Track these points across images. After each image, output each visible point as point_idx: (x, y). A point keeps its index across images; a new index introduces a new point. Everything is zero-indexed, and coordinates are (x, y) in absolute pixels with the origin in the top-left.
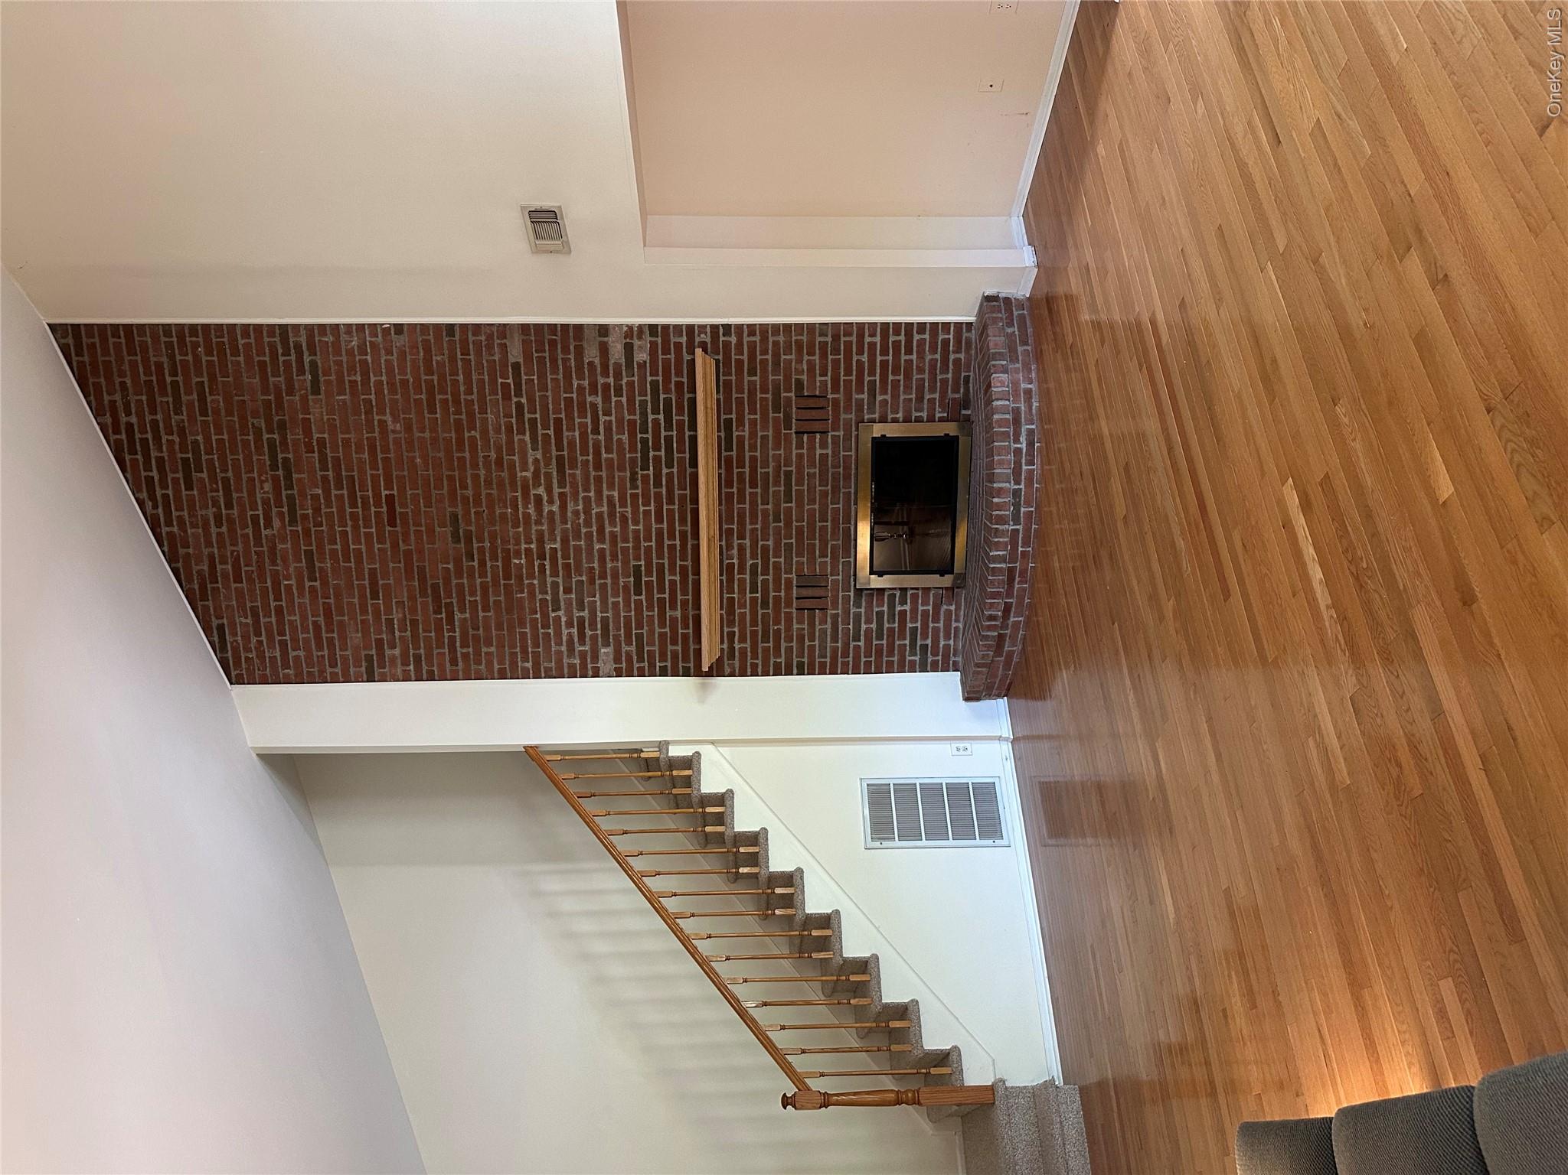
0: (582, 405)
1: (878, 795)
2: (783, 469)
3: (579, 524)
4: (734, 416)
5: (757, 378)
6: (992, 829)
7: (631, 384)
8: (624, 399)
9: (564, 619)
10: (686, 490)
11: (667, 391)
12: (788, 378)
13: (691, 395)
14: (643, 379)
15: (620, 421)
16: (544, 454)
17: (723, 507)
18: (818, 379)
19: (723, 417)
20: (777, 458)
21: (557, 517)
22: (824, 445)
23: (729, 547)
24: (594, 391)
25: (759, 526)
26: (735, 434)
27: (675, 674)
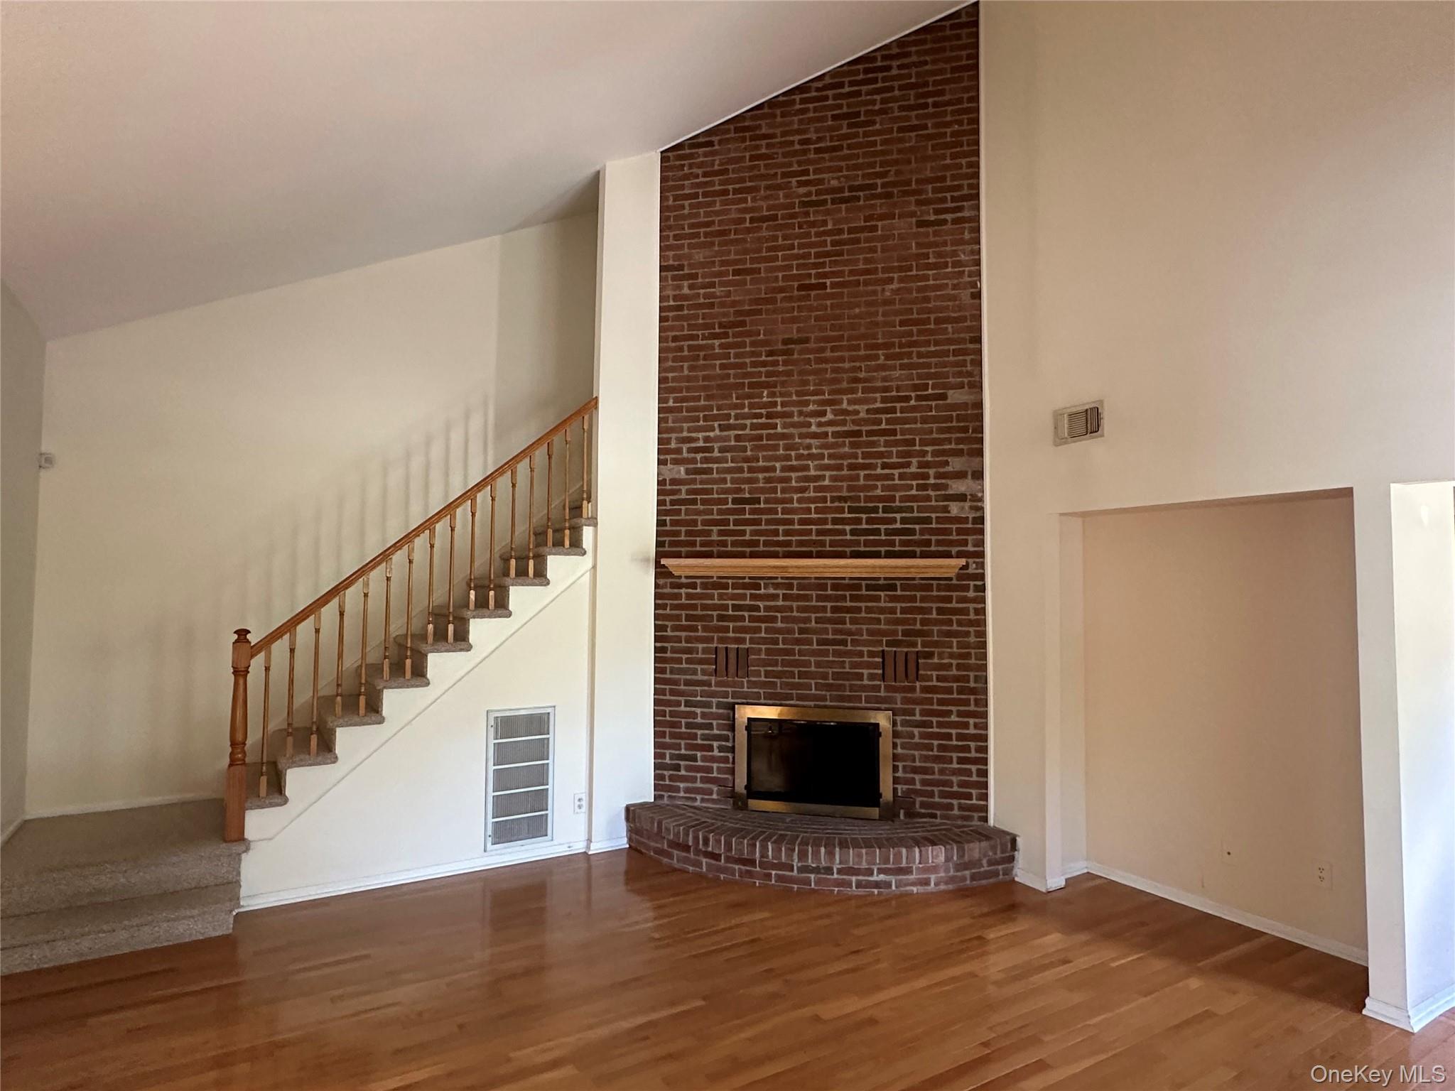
0: (909, 454)
1: (539, 723)
2: (849, 638)
3: (799, 449)
4: (899, 593)
5: (934, 615)
6: (503, 834)
7: (928, 498)
8: (914, 492)
9: (712, 434)
10: (830, 546)
11: (922, 532)
12: (936, 644)
13: (918, 553)
14: (934, 509)
15: (895, 488)
16: (864, 420)
17: (813, 581)
18: (934, 673)
19: (898, 583)
20: (860, 632)
21: (804, 430)
22: (872, 677)
23: (776, 586)
24: (921, 465)
25: (795, 614)
26: (882, 594)
27: (658, 534)
